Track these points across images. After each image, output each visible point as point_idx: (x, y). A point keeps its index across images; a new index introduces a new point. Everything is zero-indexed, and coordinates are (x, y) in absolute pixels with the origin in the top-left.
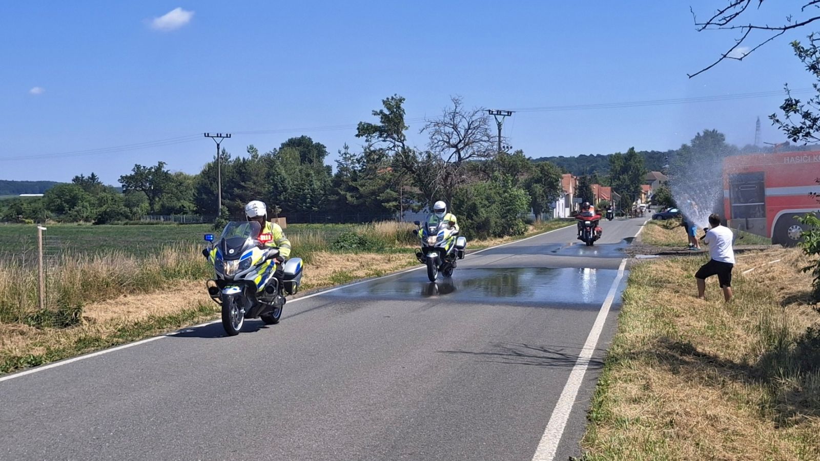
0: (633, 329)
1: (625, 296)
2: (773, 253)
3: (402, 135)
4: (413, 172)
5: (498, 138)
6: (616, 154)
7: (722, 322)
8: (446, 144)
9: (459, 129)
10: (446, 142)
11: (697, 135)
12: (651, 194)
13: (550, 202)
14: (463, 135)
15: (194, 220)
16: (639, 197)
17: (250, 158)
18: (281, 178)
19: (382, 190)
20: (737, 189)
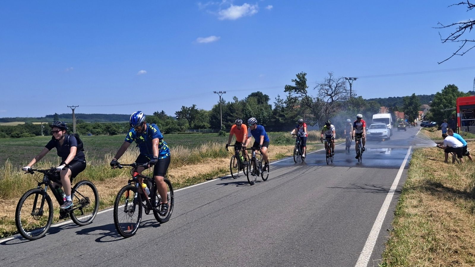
0: (415, 177)
1: (411, 163)
3: (306, 90)
4: (311, 108)
5: (350, 91)
6: (406, 96)
7: (456, 173)
8: (326, 94)
9: (332, 87)
10: (326, 93)
11: (445, 87)
12: (423, 115)
14: (334, 90)
15: (209, 131)
16: (418, 117)
17: (234, 102)
18: (249, 111)
19: (296, 116)
20: (463, 113)
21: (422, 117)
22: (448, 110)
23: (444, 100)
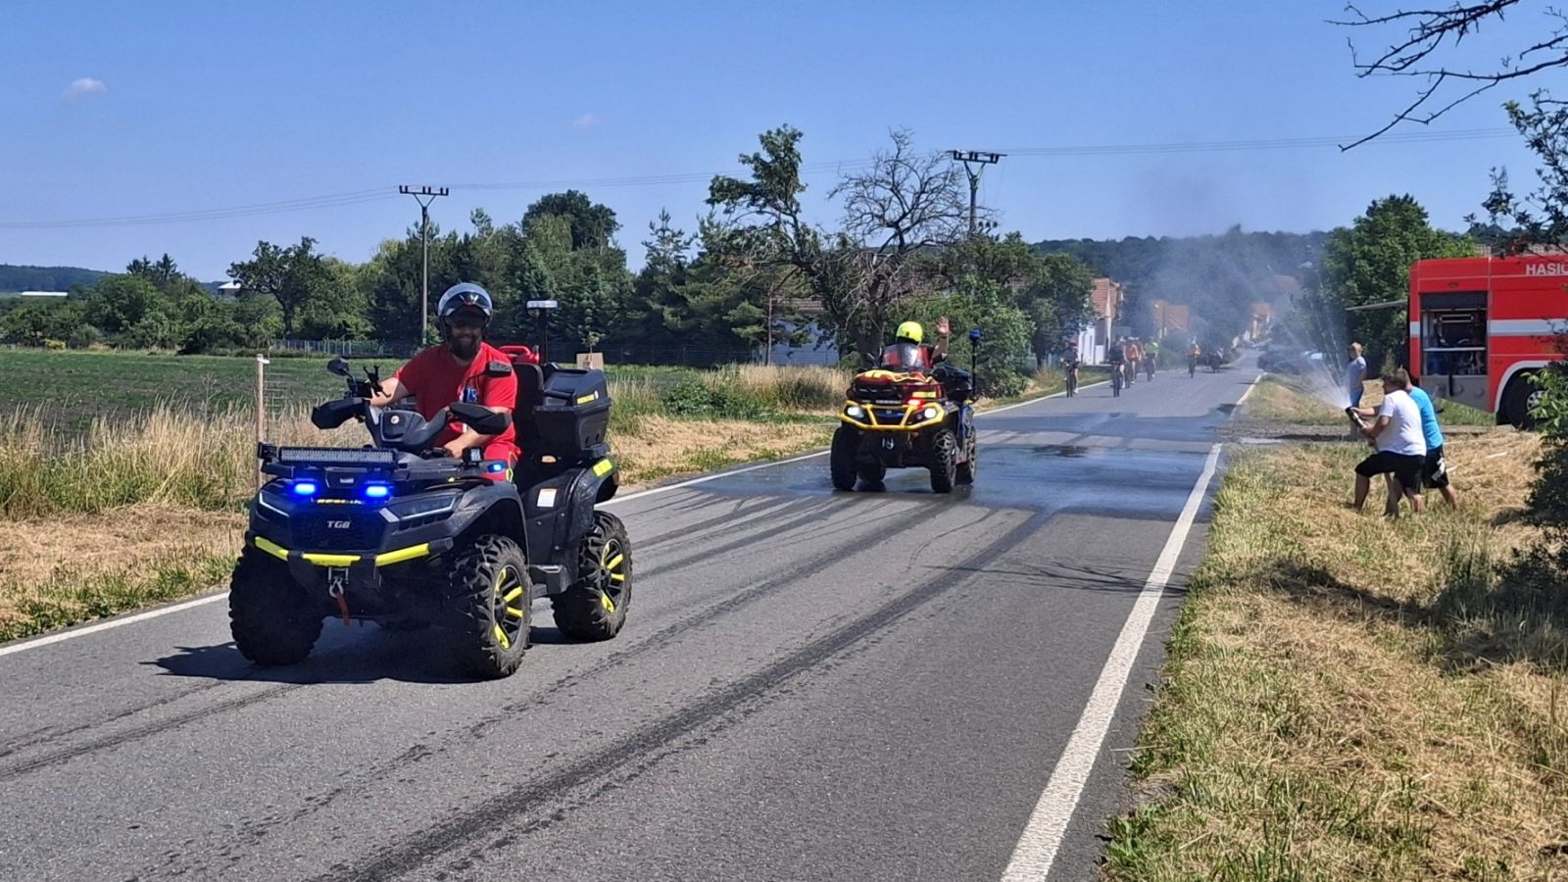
2: (1495, 441)
3: (794, 201)
4: (812, 274)
5: (970, 209)
8: (877, 220)
9: (902, 192)
10: (878, 216)
11: (1371, 205)
12: (1271, 321)
13: (1067, 334)
14: (910, 204)
16: (1247, 328)
19: (732, 303)
20: (1435, 321)
21: (1265, 328)
22: (1376, 310)
23: (1363, 263)
